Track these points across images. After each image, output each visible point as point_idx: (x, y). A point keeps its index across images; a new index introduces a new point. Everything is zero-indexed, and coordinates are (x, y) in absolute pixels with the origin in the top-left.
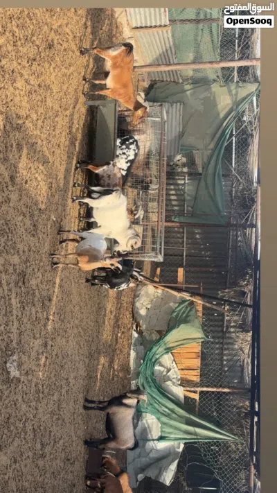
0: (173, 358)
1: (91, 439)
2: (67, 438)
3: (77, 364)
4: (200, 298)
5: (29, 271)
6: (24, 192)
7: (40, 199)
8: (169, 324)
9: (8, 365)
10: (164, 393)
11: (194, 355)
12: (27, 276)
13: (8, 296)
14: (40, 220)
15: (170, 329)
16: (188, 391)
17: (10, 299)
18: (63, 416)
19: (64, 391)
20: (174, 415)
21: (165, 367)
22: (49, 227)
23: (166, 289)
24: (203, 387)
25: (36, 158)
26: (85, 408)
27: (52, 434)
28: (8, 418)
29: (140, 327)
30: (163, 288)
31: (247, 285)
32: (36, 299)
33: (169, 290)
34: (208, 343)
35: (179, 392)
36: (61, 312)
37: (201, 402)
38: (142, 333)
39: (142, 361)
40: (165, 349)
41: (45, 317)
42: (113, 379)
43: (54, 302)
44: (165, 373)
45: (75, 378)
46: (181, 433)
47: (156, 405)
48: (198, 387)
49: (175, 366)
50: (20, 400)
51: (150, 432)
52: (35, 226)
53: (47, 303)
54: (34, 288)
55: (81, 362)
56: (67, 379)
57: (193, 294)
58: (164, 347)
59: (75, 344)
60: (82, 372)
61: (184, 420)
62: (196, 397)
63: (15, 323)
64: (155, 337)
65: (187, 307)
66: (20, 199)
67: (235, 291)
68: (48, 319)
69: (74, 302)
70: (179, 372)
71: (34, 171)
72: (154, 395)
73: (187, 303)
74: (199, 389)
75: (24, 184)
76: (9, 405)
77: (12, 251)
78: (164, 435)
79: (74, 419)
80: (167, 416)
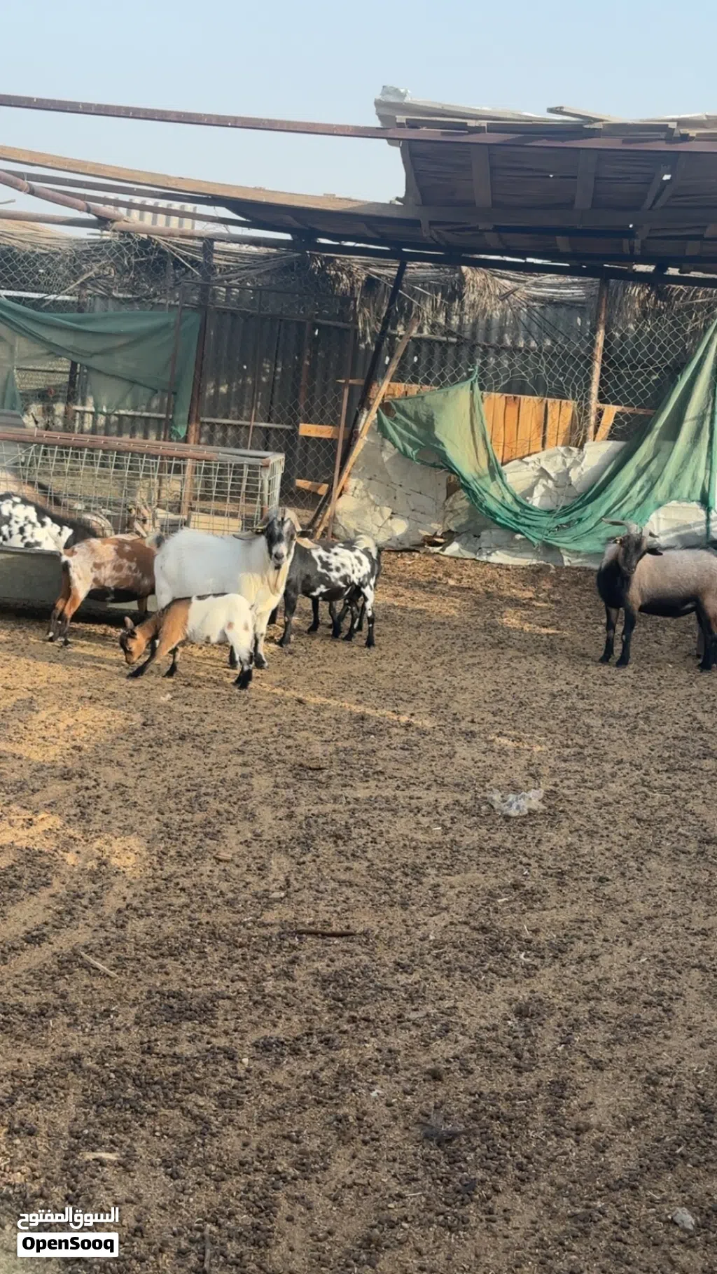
0: (516, 462)
1: (699, 656)
2: (693, 705)
3: (516, 674)
4: (375, 387)
5: (292, 757)
6: (102, 754)
7: (119, 722)
8: (434, 466)
9: (513, 812)
10: (596, 489)
11: (512, 410)
12: (305, 762)
13: (349, 803)
14: (171, 727)
15: (444, 464)
16: (596, 431)
17: (357, 800)
18: (641, 709)
19: (580, 705)
20: (653, 467)
21: (536, 484)
22: (187, 709)
23: (349, 467)
24: (588, 394)
25: (21, 726)
26: (623, 661)
27: (681, 733)
28: (639, 820)
29: (435, 536)
30: (345, 475)
31: (350, 274)
32: (360, 747)
33: (352, 459)
34: (483, 375)
35: (598, 451)
36: (393, 697)
37: (624, 399)
38: (450, 531)
39: (519, 536)
40: (493, 479)
41: (402, 731)
42: (557, 602)
43: (369, 711)
44: (551, 484)
45: (551, 678)
46: (696, 452)
47: (625, 510)
48: (588, 407)
49: (534, 457)
50: (596, 794)
51: (689, 526)
52: (182, 738)
53: (368, 726)
54: (331, 749)
55: (513, 665)
56: (554, 696)
57: (365, 403)
58: (488, 479)
59: (468, 675)
60: (540, 664)
61: (667, 444)
62: (611, 410)
63: (416, 794)
64: (461, 501)
65: (396, 420)
66: (118, 764)
67: (363, 303)
68: (409, 725)
69: (370, 669)
70: (550, 450)
71: (52, 732)
72: (602, 512)
73: (385, 418)
74: (594, 403)
75: (83, 753)
76: (609, 817)
77: (242, 788)
78: (697, 495)
79: (648, 688)
80: (653, 482)
